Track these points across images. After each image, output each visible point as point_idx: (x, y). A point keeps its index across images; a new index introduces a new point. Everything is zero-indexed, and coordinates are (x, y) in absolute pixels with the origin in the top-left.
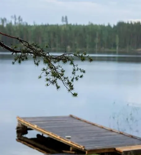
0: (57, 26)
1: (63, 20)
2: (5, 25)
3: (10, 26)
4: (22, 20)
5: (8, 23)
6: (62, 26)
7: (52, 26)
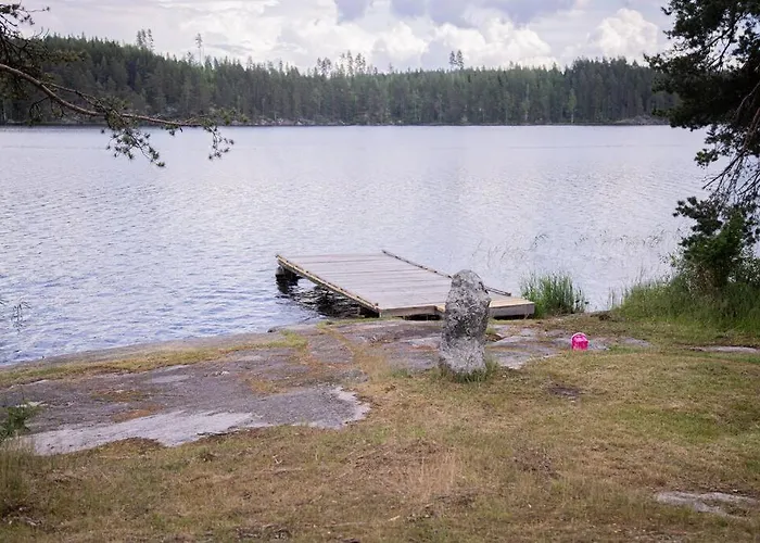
0: (441, 74)
1: (452, 61)
2: (328, 77)
3: (338, 79)
4: (364, 63)
5: (334, 69)
6: (449, 74)
7: (430, 73)
